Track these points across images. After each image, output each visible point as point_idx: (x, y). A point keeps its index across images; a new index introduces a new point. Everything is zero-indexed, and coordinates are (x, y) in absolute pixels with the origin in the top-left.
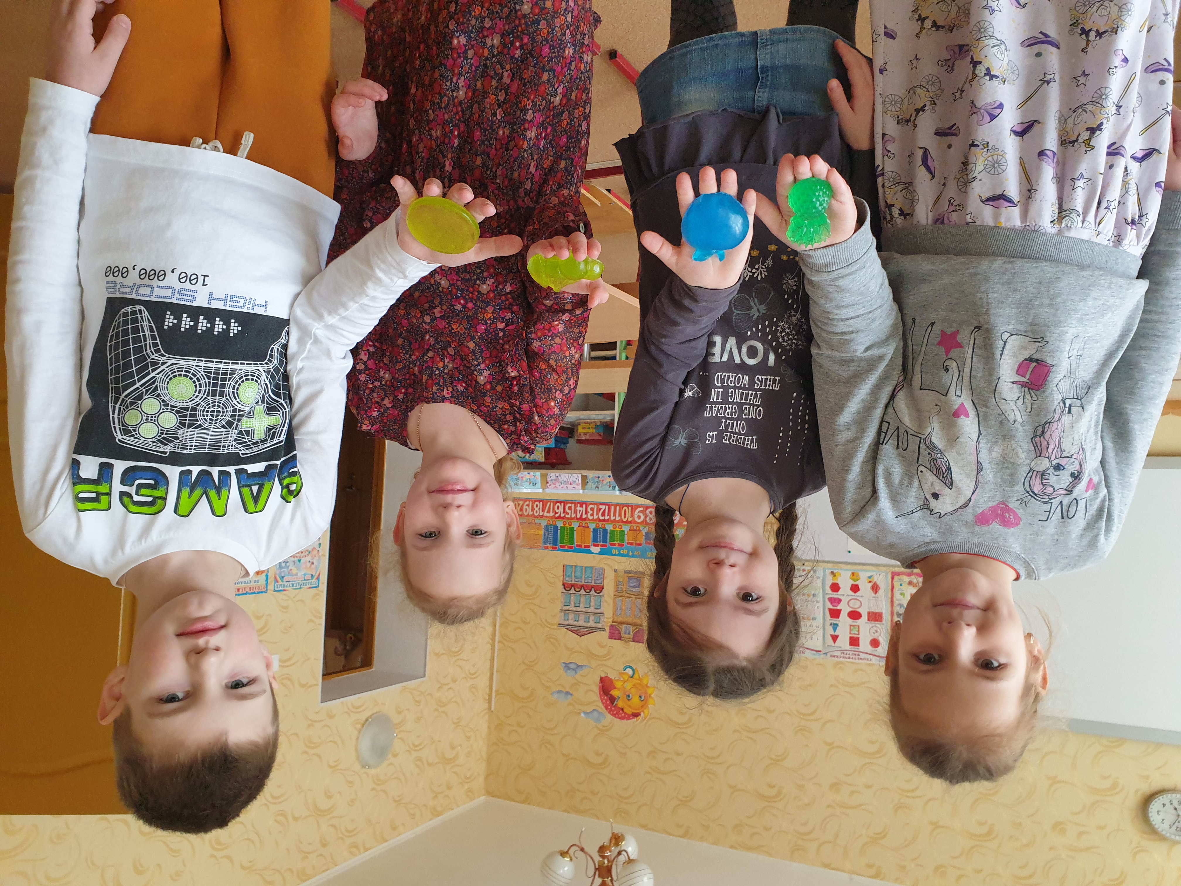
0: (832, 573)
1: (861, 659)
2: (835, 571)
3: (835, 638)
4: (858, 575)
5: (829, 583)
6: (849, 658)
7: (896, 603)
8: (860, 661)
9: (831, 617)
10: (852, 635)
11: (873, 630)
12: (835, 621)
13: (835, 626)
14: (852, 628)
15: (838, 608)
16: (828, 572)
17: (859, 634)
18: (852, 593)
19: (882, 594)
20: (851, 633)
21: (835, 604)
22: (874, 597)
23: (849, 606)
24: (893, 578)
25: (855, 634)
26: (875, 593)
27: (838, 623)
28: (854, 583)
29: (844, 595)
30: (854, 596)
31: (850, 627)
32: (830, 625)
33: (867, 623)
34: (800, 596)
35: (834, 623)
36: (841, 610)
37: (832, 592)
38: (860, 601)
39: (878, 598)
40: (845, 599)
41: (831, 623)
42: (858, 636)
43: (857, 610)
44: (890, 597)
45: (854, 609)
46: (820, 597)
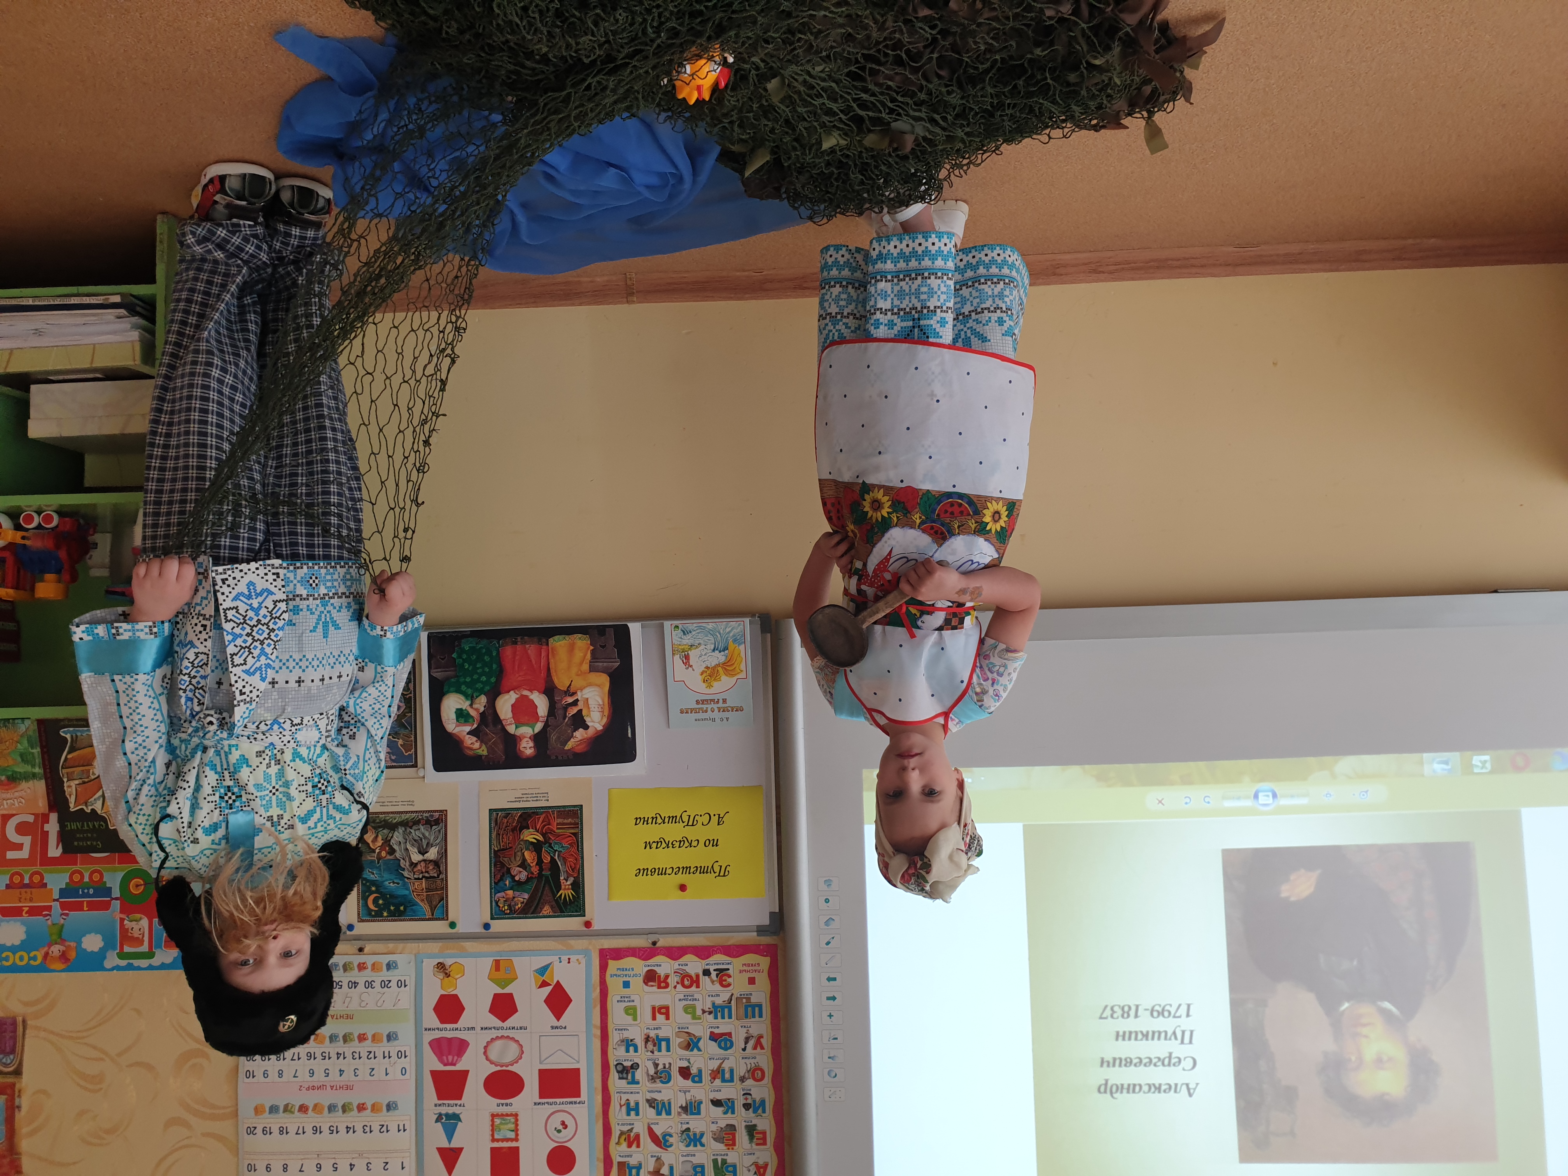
0: (441, 966)
2: (448, 962)
3: (450, 1157)
4: (511, 968)
5: (430, 1000)
7: (614, 1037)
9: (439, 1099)
10: (496, 1145)
11: (555, 1122)
12: (449, 1107)
13: (450, 1122)
14: (497, 1121)
15: (459, 1067)
16: (429, 965)
17: (516, 1139)
18: (497, 1023)
19: (575, 1014)
20: (496, 1137)
21: (450, 1058)
22: (557, 1028)
23: (487, 1059)
24: (603, 968)
25: (507, 1140)
26: (558, 1015)
27: (457, 1112)
28: (500, 991)
29: (473, 1028)
30: (502, 1028)
31: (493, 1121)
32: (437, 1121)
33: (539, 1104)
34: (352, 1044)
35: (447, 1115)
36: (465, 1073)
37: (442, 1022)
38: (517, 1042)
39: (565, 1028)
40: (476, 1042)
41: (440, 1115)
42: (514, 1144)
43: (510, 1068)
44: (597, 1021)
45: (502, 1066)
46: (407, 1041)
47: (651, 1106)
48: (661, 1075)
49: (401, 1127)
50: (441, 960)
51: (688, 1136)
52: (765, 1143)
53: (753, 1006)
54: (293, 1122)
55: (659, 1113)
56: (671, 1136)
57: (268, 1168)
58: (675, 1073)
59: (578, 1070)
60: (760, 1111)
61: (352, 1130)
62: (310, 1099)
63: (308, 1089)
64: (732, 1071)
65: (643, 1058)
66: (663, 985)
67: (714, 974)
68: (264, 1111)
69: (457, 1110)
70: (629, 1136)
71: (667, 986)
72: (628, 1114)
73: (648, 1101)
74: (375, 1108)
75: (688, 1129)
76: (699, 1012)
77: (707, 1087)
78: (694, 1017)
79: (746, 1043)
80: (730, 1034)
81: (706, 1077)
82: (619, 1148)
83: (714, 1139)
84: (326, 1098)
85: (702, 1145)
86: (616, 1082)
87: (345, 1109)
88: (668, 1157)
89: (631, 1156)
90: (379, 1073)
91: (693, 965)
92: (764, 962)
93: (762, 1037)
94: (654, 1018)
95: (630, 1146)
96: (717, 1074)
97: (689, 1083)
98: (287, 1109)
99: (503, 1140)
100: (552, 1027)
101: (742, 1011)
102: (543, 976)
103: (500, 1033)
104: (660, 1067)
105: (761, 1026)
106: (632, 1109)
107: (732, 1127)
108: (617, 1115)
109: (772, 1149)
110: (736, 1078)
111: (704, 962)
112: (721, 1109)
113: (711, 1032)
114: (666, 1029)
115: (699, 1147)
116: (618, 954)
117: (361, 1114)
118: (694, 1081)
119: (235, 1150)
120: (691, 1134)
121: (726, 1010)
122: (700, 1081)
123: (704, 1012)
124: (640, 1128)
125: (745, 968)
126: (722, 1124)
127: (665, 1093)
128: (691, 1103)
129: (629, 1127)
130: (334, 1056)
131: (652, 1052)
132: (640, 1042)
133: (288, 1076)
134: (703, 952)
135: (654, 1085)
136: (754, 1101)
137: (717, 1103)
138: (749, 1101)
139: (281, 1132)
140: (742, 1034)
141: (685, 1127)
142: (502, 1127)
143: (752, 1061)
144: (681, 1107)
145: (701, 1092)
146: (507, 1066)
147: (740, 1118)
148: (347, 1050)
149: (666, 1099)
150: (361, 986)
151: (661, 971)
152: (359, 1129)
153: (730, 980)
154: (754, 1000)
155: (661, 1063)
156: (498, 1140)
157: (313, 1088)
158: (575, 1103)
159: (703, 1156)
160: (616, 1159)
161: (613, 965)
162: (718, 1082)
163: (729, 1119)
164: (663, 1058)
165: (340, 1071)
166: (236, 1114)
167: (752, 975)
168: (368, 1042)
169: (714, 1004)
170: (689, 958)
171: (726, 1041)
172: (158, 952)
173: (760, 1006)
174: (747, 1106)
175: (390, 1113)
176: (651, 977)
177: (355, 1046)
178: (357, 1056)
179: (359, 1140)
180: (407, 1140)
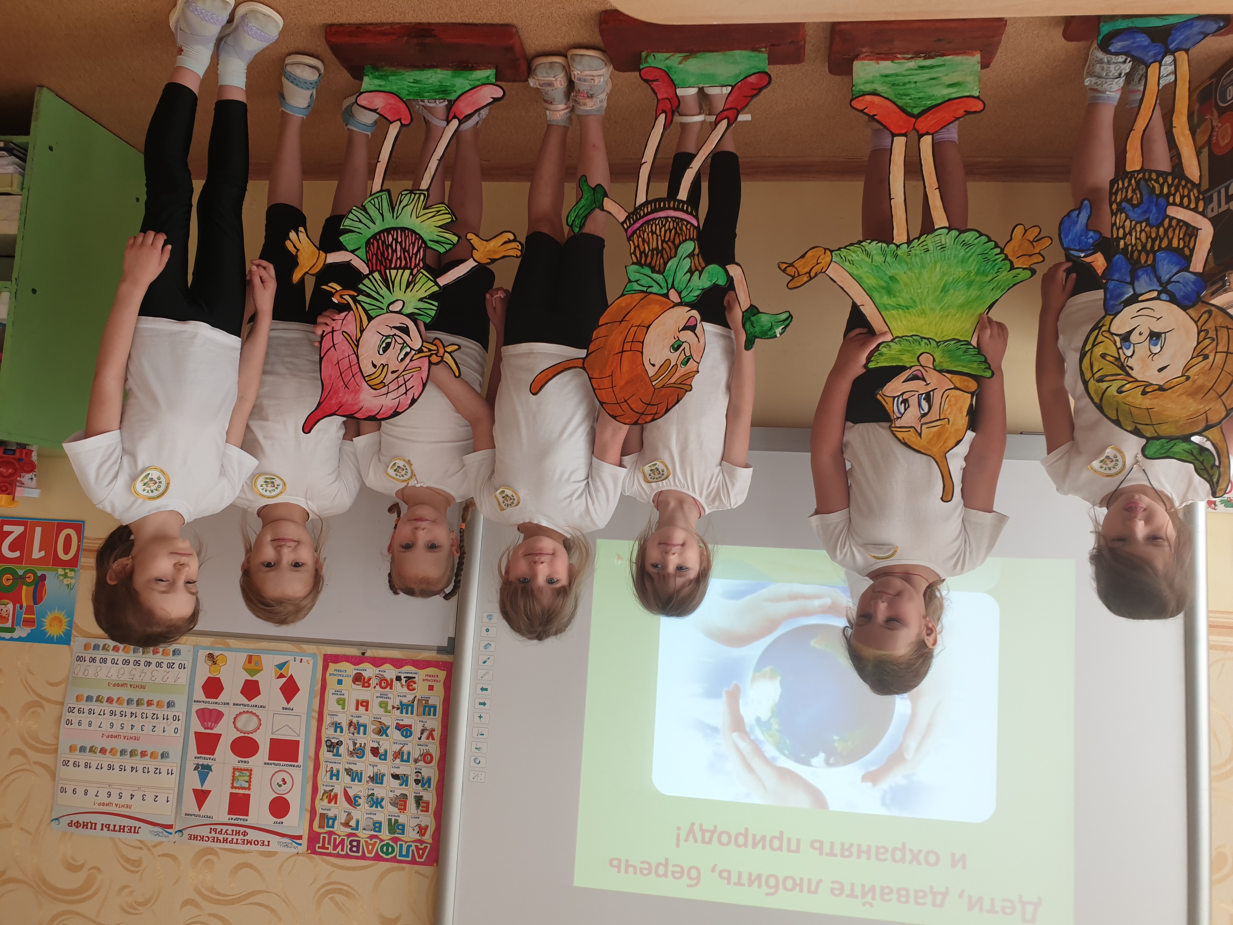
0: (211, 656)
1: (249, 842)
2: (216, 653)
3: (201, 796)
4: (259, 662)
5: (200, 680)
6: (225, 841)
7: (327, 720)
8: (249, 847)
9: (198, 753)
10: (234, 791)
11: (278, 779)
12: (205, 760)
13: (204, 771)
14: (237, 773)
15: (214, 731)
16: (203, 654)
17: (249, 789)
18: (245, 701)
19: (301, 700)
20: (235, 785)
21: (210, 723)
22: (286, 709)
23: (235, 727)
24: (325, 668)
25: (243, 788)
26: (288, 700)
27: (210, 764)
28: (250, 678)
29: (228, 704)
30: (248, 705)
31: (234, 773)
32: (194, 770)
33: (268, 764)
34: (143, 707)
35: (203, 765)
36: (219, 736)
37: (207, 697)
38: (257, 716)
39: (292, 709)
40: (229, 713)
41: (198, 764)
42: (247, 792)
43: (250, 735)
44: (316, 707)
45: (245, 733)
46: (180, 709)
47: (347, 774)
48: (358, 752)
49: (170, 771)
50: (211, 652)
51: (372, 799)
52: (427, 811)
53: (430, 707)
54: (95, 759)
55: (353, 780)
56: (360, 798)
57: (74, 791)
58: (368, 751)
59: (298, 741)
60: (426, 786)
61: (135, 770)
62: (108, 744)
63: (108, 737)
64: (409, 753)
65: (346, 737)
66: (366, 685)
67: (404, 680)
68: (76, 750)
69: (210, 763)
70: (330, 795)
71: (369, 686)
72: (331, 779)
73: (346, 770)
74: (153, 755)
75: (373, 794)
76: (390, 708)
77: (390, 764)
78: (386, 711)
79: (422, 734)
80: (410, 726)
81: (390, 756)
82: (322, 803)
83: (391, 803)
84: (119, 745)
85: (382, 807)
86: (325, 754)
87: (132, 753)
88: (356, 814)
89: (330, 810)
90: (160, 730)
91: (390, 672)
92: (442, 675)
93: (434, 730)
94: (357, 709)
95: (330, 802)
96: (398, 755)
97: (377, 759)
98: (92, 750)
99: (239, 788)
100: (283, 708)
101: (421, 709)
102: (281, 670)
103: (246, 709)
104: (358, 745)
105: (434, 723)
106: (335, 775)
107: (405, 796)
108: (323, 778)
109: (432, 816)
110: (411, 760)
111: (397, 670)
112: (398, 781)
113: (397, 724)
114: (365, 718)
115: (379, 808)
116: (337, 659)
117: (143, 759)
118: (380, 759)
119: (53, 775)
120: (374, 798)
121: (410, 708)
122: (385, 759)
123: (393, 707)
124: (338, 790)
125: (427, 678)
126: (398, 793)
127: (359, 765)
128: (377, 775)
129: (331, 788)
130: (128, 714)
131: (353, 734)
132: (345, 725)
133: (95, 726)
134: (398, 663)
135: (351, 759)
136: (423, 778)
137: (395, 777)
138: (419, 778)
139: (86, 766)
140: (420, 728)
141: (371, 792)
142: (240, 778)
143: (425, 748)
144: (369, 777)
145: (385, 767)
146: (248, 734)
147: (411, 790)
148: (138, 711)
149: (359, 770)
150: (153, 666)
151: (366, 675)
152: (140, 769)
153: (415, 686)
154: (431, 702)
155: (358, 742)
156: (236, 788)
157: (112, 736)
158: (294, 766)
159: (381, 816)
160: (319, 811)
161: (332, 667)
162: (398, 761)
163: (403, 790)
164: (361, 739)
165: (132, 726)
166: (56, 751)
167: (431, 684)
168: (154, 707)
169: (401, 702)
170: (387, 667)
171: (407, 730)
172: (17, 628)
173: (435, 707)
174: (417, 782)
175: (163, 760)
176: (358, 678)
177: (144, 709)
178: (144, 716)
179: (139, 778)
180: (172, 781)
